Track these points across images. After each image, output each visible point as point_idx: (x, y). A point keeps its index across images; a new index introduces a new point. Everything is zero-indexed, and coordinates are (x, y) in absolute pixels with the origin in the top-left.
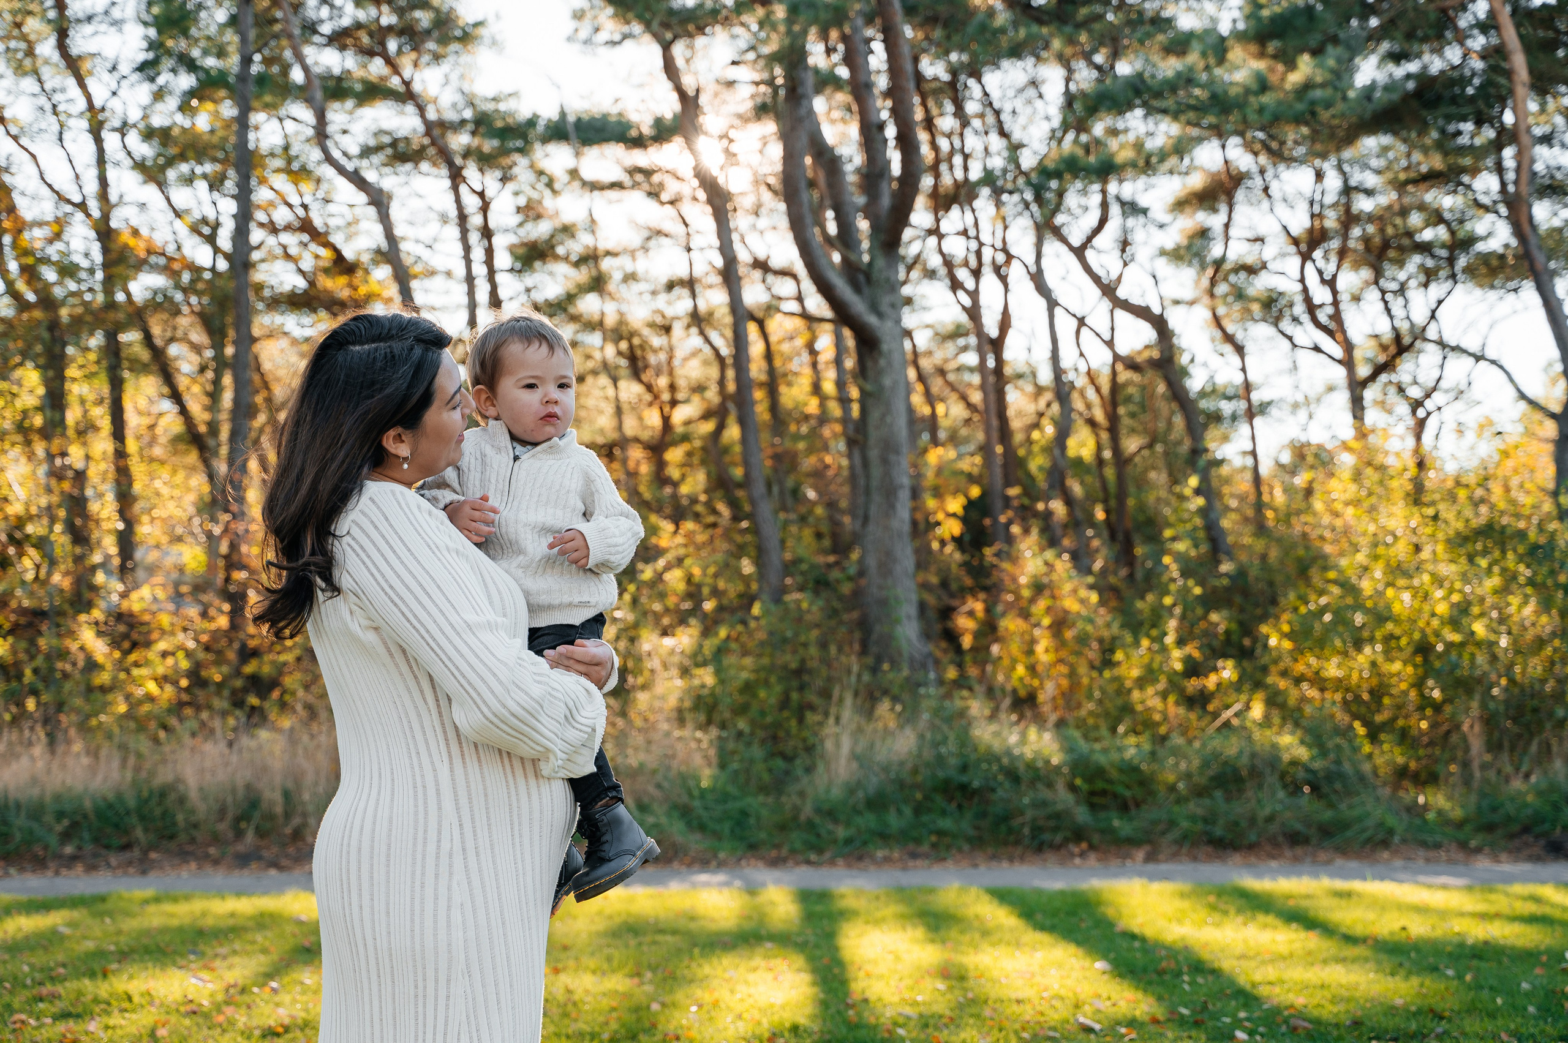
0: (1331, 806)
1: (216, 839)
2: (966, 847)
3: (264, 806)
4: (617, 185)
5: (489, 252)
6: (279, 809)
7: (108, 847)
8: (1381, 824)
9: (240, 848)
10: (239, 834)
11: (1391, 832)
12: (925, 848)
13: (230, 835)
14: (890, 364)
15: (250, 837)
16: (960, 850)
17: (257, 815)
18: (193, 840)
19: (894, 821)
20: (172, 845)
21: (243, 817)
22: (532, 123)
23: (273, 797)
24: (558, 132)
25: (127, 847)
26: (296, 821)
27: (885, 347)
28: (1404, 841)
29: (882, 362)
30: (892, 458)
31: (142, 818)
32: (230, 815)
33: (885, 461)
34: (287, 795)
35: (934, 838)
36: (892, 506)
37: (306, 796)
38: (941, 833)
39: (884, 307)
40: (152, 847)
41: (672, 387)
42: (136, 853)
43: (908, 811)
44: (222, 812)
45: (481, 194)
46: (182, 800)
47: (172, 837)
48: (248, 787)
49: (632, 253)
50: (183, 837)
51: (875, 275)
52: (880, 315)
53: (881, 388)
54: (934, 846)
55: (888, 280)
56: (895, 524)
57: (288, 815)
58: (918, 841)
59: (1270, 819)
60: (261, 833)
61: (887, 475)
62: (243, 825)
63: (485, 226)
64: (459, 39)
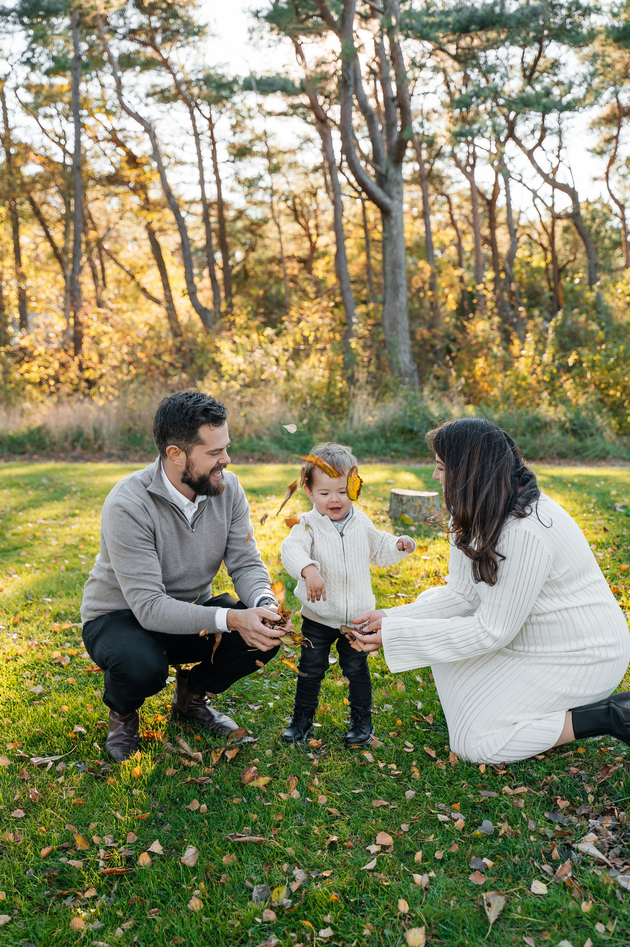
0: (581, 440)
1: (63, 450)
2: (407, 457)
3: (85, 435)
4: (285, 114)
5: (214, 152)
6: (92, 437)
7: (15, 453)
8: (603, 449)
9: (74, 454)
10: (74, 448)
11: (608, 453)
12: (388, 457)
13: (70, 448)
14: (396, 223)
15: (79, 450)
16: (404, 459)
17: (81, 440)
18: (53, 450)
19: (375, 444)
20: (44, 453)
21: (75, 440)
22: (235, 81)
23: (89, 431)
24: (248, 86)
25: (23, 453)
26: (100, 442)
27: (394, 214)
28: (614, 457)
29: (392, 222)
30: (397, 271)
31: (30, 440)
32: (70, 439)
33: (393, 273)
34: (95, 431)
35: (393, 453)
36: (397, 295)
37: (104, 431)
38: (396, 451)
39: (394, 194)
40: (35, 453)
41: (317, 227)
42: (27, 455)
43: (383, 441)
44: (66, 438)
45: (210, 120)
46: (48, 432)
47: (44, 449)
48: (78, 427)
49: (293, 152)
50: (49, 449)
51: (389, 177)
52: (391, 197)
53: (392, 235)
54: (392, 457)
55: (396, 180)
56: (398, 304)
57: (96, 439)
58: (385, 455)
59: (550, 447)
60: (84, 447)
61: (394, 279)
62: (76, 444)
63: (212, 137)
64: (196, 34)
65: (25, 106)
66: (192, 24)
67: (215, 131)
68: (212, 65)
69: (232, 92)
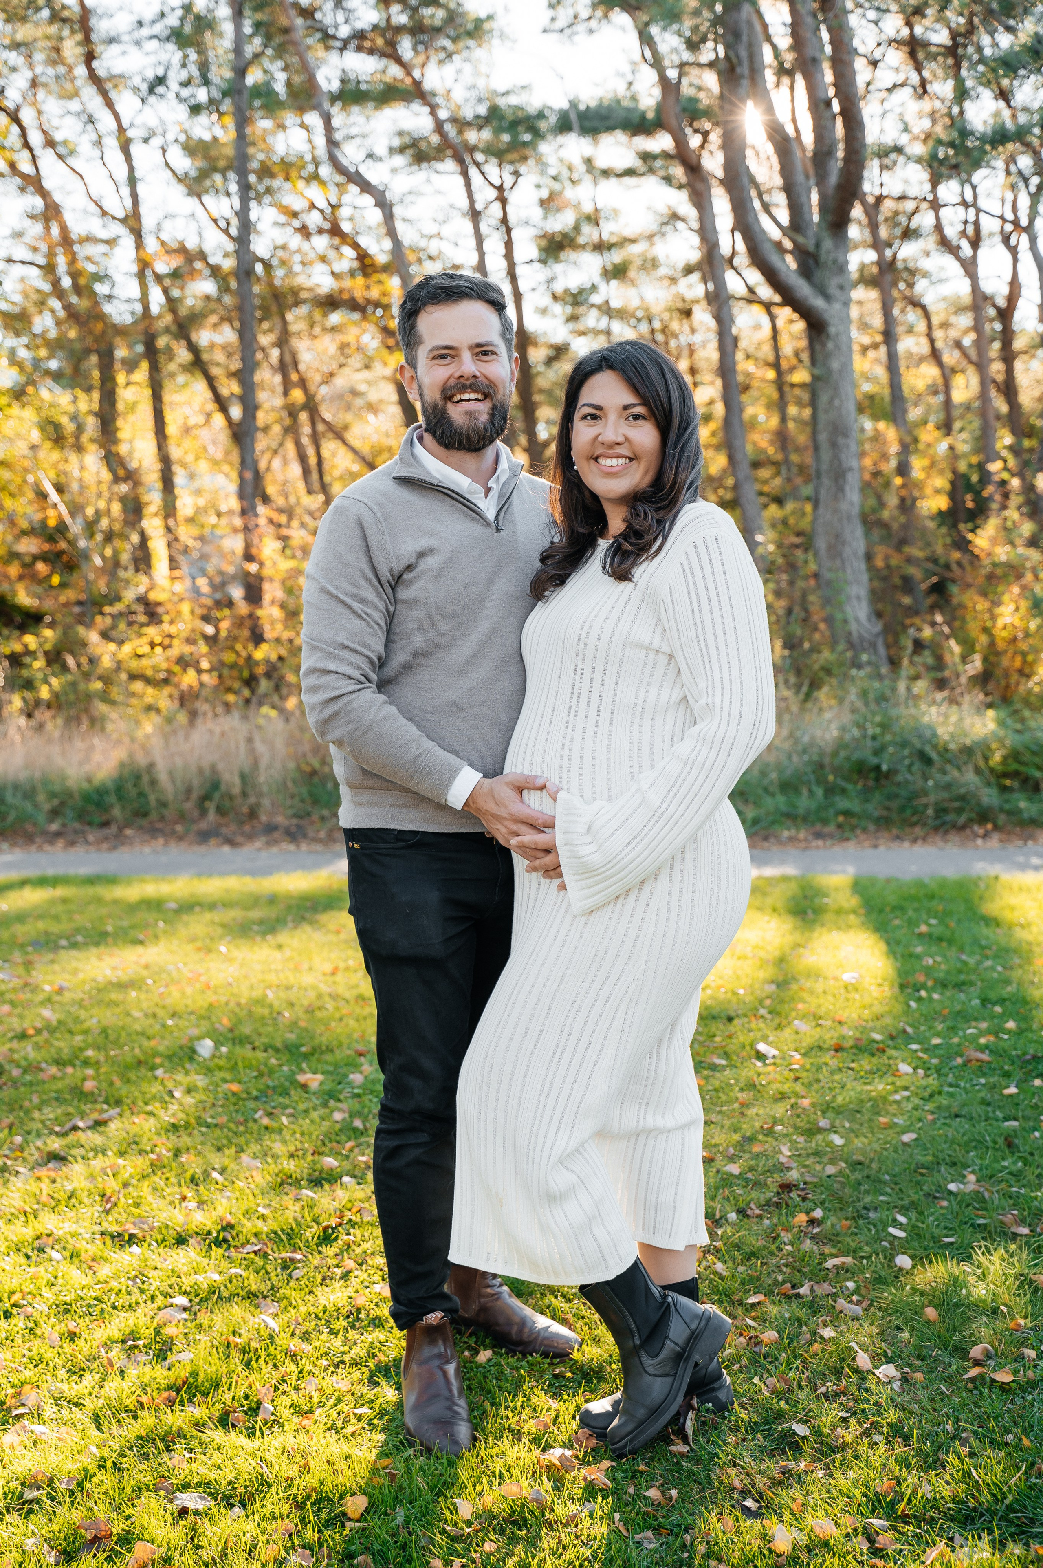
1: (182, 817)
2: (872, 827)
3: (223, 787)
5: (509, 245)
6: (236, 790)
7: (90, 824)
9: (203, 825)
10: (203, 812)
12: (831, 828)
13: (196, 813)
14: (837, 347)
15: (212, 816)
16: (865, 830)
17: (217, 796)
18: (162, 818)
19: (804, 803)
20: (144, 822)
21: (206, 797)
22: (541, 115)
23: (231, 780)
24: (564, 124)
25: (106, 824)
26: (252, 800)
27: (832, 330)
29: (830, 345)
30: (841, 441)
31: (120, 798)
32: (195, 795)
33: (834, 445)
34: (243, 777)
35: (841, 819)
36: (841, 489)
37: (262, 779)
38: (847, 813)
39: (832, 290)
40: (128, 824)
42: (114, 829)
43: (819, 792)
44: (189, 791)
45: (500, 189)
46: (153, 782)
47: (145, 815)
48: (213, 768)
49: (649, 239)
50: (154, 815)
51: (823, 257)
52: (827, 297)
53: (829, 372)
54: (840, 826)
55: (835, 261)
56: (844, 506)
57: (244, 794)
58: (825, 822)
60: (221, 811)
61: (836, 458)
62: (207, 804)
63: (504, 220)
64: (470, 34)
65: (182, 179)
66: (463, 15)
67: (509, 208)
68: (501, 89)
69: (538, 135)
